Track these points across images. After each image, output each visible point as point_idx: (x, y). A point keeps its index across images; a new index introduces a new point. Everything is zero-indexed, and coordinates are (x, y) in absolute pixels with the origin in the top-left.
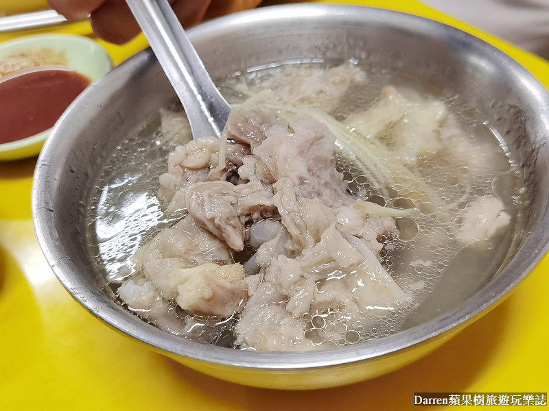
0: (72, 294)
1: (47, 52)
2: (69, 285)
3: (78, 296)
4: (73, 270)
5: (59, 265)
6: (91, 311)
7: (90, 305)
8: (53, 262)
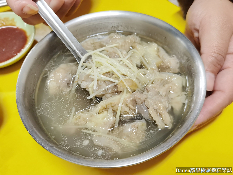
1: (6, 19)
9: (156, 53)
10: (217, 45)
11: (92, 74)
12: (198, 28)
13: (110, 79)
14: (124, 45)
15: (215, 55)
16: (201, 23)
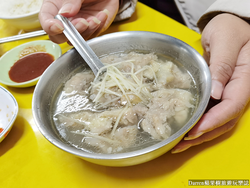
0: (45, 137)
1: (38, 46)
2: (44, 133)
3: (46, 137)
4: (45, 128)
5: (40, 127)
6: (50, 142)
7: (50, 140)
8: (39, 126)
9: (170, 70)
10: (224, 55)
11: (99, 87)
12: (208, 42)
13: (114, 93)
14: (141, 62)
15: (222, 64)
16: (211, 37)
